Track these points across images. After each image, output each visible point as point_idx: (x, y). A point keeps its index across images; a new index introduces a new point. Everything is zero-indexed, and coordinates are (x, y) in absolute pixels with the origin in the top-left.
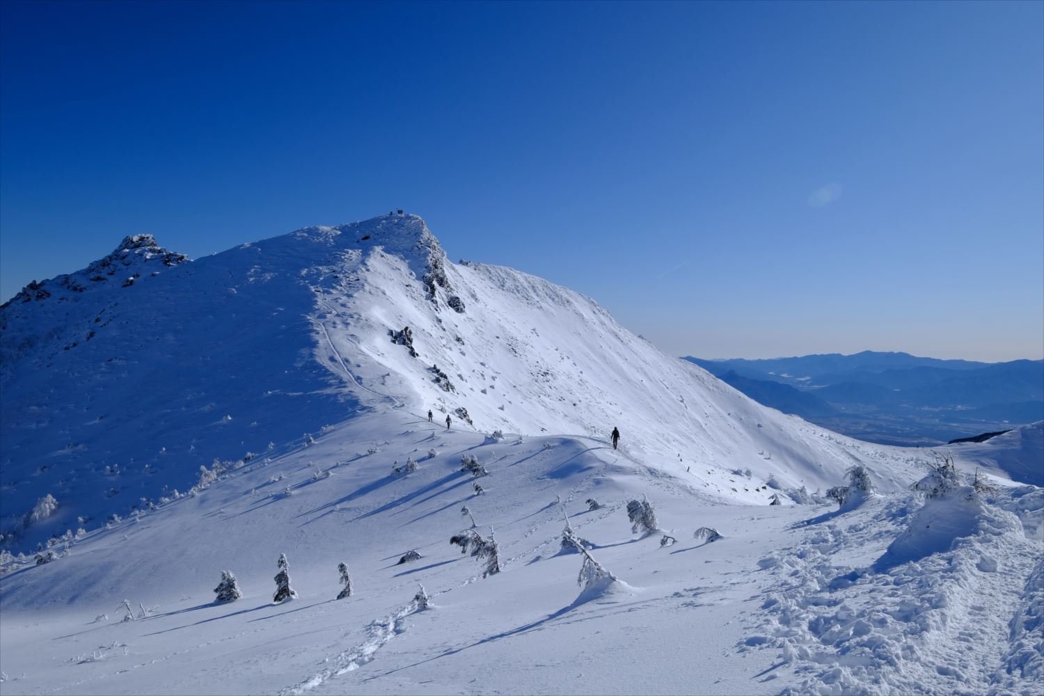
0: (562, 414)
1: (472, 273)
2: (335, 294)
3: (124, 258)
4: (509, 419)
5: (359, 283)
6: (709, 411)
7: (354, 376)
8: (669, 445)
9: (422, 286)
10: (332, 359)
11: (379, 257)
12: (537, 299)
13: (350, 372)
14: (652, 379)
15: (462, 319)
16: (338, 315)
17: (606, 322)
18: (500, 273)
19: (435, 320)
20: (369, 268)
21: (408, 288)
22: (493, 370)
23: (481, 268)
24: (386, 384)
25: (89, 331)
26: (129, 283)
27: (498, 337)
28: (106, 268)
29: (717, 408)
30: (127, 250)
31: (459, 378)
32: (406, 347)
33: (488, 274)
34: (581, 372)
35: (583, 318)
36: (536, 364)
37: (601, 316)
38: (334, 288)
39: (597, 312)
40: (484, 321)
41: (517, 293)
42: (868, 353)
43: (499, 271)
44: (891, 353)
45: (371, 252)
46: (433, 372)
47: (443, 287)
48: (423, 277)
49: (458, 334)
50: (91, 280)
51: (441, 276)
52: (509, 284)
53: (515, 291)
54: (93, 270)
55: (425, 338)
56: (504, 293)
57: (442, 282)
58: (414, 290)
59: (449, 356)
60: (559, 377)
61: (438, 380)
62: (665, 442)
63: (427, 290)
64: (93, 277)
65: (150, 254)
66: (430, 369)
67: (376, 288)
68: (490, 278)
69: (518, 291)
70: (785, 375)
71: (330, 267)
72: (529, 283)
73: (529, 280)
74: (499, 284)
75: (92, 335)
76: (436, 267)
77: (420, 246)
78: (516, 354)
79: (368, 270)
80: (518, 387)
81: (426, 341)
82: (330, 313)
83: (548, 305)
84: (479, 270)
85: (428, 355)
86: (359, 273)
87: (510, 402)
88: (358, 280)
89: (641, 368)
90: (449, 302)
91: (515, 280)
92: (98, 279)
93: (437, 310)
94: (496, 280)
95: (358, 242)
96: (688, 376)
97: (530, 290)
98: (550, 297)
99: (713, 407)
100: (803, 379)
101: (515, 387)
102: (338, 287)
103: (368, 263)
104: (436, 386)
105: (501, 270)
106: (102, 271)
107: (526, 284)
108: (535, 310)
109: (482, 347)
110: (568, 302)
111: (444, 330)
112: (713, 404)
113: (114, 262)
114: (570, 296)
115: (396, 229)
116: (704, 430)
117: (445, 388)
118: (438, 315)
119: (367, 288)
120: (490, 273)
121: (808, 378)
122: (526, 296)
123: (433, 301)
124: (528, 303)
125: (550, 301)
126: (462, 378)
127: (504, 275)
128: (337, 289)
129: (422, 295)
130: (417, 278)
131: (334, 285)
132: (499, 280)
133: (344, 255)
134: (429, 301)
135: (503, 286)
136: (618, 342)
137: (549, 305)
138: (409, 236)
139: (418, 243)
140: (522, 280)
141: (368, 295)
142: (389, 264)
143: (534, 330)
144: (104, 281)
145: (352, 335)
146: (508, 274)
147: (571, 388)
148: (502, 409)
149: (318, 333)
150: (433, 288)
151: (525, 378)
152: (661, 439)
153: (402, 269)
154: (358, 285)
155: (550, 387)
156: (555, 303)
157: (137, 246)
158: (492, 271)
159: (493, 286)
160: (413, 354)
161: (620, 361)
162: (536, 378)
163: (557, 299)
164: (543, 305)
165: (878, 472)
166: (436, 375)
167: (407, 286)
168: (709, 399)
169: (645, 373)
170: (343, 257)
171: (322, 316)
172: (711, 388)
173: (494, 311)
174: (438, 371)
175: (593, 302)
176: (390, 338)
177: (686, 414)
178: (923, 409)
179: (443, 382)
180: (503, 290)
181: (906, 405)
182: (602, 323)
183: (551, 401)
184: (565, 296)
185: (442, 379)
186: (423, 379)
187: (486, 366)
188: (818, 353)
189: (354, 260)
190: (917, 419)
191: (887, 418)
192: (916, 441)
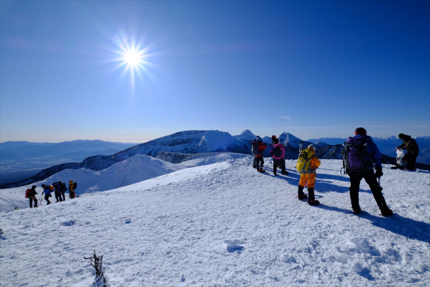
190: (32, 162)
191: (19, 163)
192: (32, 170)
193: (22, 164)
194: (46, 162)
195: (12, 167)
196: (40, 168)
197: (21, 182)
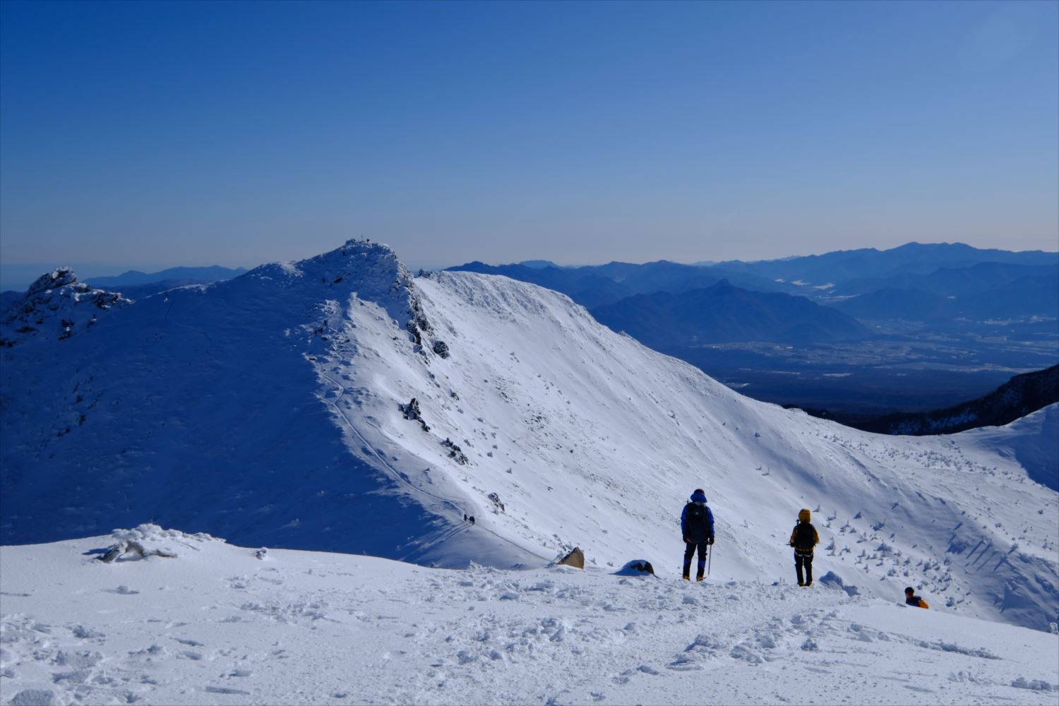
0: (562, 465)
1: (437, 288)
2: (332, 363)
3: (48, 301)
4: (519, 483)
5: (351, 346)
6: (702, 423)
7: (397, 472)
8: (664, 479)
9: (408, 336)
10: (365, 451)
11: (359, 307)
12: (509, 309)
13: (391, 466)
14: (640, 393)
15: (449, 365)
16: (345, 392)
17: (585, 326)
18: (466, 282)
19: (428, 376)
20: (354, 323)
21: (395, 341)
22: (491, 426)
23: (445, 279)
24: (432, 482)
25: (77, 414)
26: (67, 335)
27: (486, 381)
28: (31, 315)
29: (711, 417)
30: (49, 291)
31: (466, 444)
32: (417, 421)
33: (453, 285)
34: (568, 403)
35: (561, 327)
36: (528, 408)
37: (579, 318)
38: (328, 354)
39: (574, 314)
40: (468, 362)
41: (488, 307)
42: (913, 246)
43: (464, 280)
44: (945, 245)
45: (349, 300)
46: (447, 446)
47: (426, 330)
48: (407, 325)
49: (451, 388)
50: (18, 331)
51: (422, 319)
52: (477, 296)
53: (485, 304)
54: (16, 317)
55: (427, 403)
56: (474, 308)
57: (424, 325)
58: (402, 343)
59: (451, 419)
60: (551, 419)
61: (453, 454)
62: (660, 476)
63: (413, 341)
64: (19, 328)
65: (77, 295)
66: (443, 443)
67: (368, 349)
68: (457, 291)
69: (488, 303)
70: (798, 283)
71: (312, 324)
72: (498, 289)
73: (497, 285)
74: (467, 298)
75: (83, 418)
76: (417, 309)
77: (398, 287)
78: (508, 400)
79: (354, 326)
80: (518, 441)
81: (428, 406)
82: (337, 389)
83: (521, 315)
84: (443, 282)
85: (436, 424)
86: (346, 331)
87: (514, 462)
88: (348, 341)
89: (628, 382)
90: (434, 349)
91: (483, 290)
92: (26, 330)
93: (427, 363)
94: (463, 293)
95: (331, 286)
96: (678, 380)
97: (500, 299)
98: (522, 304)
99: (708, 418)
100: (823, 287)
101: (514, 442)
102: (331, 352)
103: (352, 317)
104: (452, 460)
105: (466, 278)
106: (28, 319)
107: (495, 293)
108: (510, 325)
109: (475, 398)
110: (542, 307)
111: (438, 386)
112: (706, 413)
113: (39, 307)
114: (543, 297)
115: (368, 267)
116: (698, 449)
117: (461, 462)
118: (429, 369)
119: (360, 351)
120: (456, 285)
121: (831, 285)
122: (497, 308)
123: (421, 353)
124: (500, 318)
125: (521, 308)
126: (469, 444)
127: (470, 285)
128: (331, 355)
129: (410, 348)
130: (401, 327)
131: (326, 350)
132: (466, 293)
133: (323, 307)
134: (418, 354)
135: (472, 300)
136: (598, 350)
137: (523, 315)
138: (383, 275)
139: (395, 284)
140: (490, 288)
141: (364, 360)
142: (370, 313)
143: (512, 354)
144: (34, 332)
145: (370, 418)
146: (473, 282)
147: (566, 431)
148: (509, 472)
149: (336, 417)
150: (418, 335)
151: (521, 429)
152: (656, 473)
153: (385, 319)
154: (350, 349)
155: (546, 434)
156: (529, 312)
157: (60, 285)
158: (458, 281)
159: (461, 302)
160: (426, 429)
161: (604, 377)
162: (531, 426)
163: (529, 306)
164: (517, 316)
165: (883, 479)
166: (450, 448)
167: (394, 339)
168: (702, 408)
169: (632, 387)
170: (323, 310)
171: (330, 395)
172: (703, 392)
173: (473, 343)
174: (451, 444)
175: (568, 302)
176: (401, 414)
177: (678, 433)
178: (986, 322)
179: (458, 456)
180: (472, 304)
181: (964, 319)
182: (581, 329)
183: (549, 452)
184: (538, 299)
185: (456, 452)
186: (441, 455)
187: (484, 421)
188: (845, 249)
189: (335, 312)
190: (979, 338)
191: (938, 338)
192: (975, 370)
193: (946, 339)
194: (1028, 343)
195: (915, 350)
196: (1007, 369)
197: (937, 415)
